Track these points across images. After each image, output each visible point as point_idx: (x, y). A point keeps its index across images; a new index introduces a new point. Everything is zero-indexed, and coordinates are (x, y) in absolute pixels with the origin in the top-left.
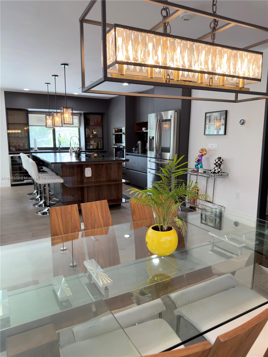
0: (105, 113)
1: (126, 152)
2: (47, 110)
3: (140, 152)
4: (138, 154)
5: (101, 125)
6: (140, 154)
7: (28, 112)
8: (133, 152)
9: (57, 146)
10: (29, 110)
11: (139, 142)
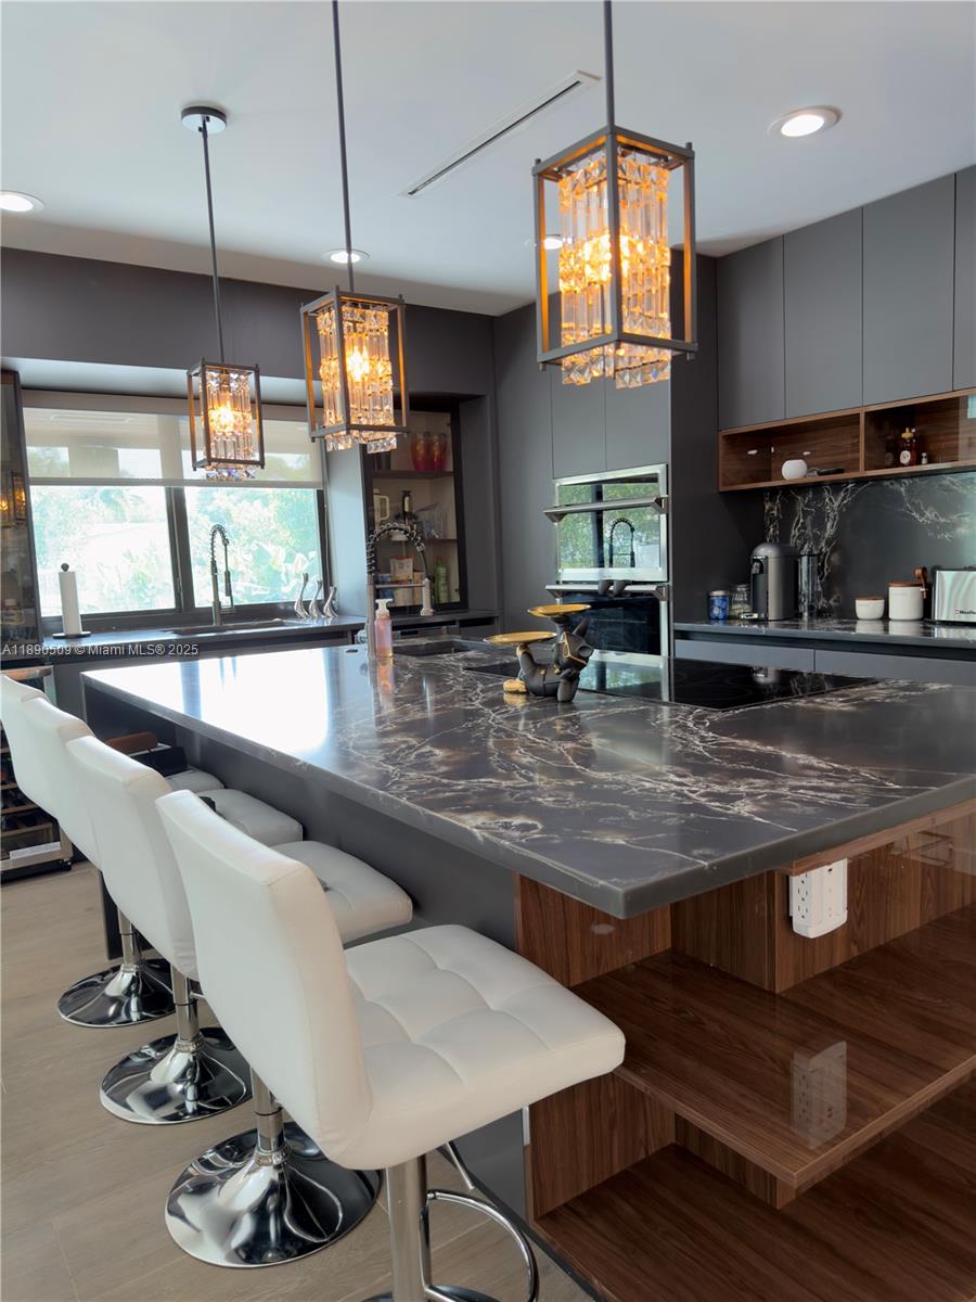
0: (474, 399)
3: (772, 615)
4: (759, 629)
5: (450, 467)
6: (772, 628)
8: (710, 619)
9: (203, 598)
11: (765, 552)
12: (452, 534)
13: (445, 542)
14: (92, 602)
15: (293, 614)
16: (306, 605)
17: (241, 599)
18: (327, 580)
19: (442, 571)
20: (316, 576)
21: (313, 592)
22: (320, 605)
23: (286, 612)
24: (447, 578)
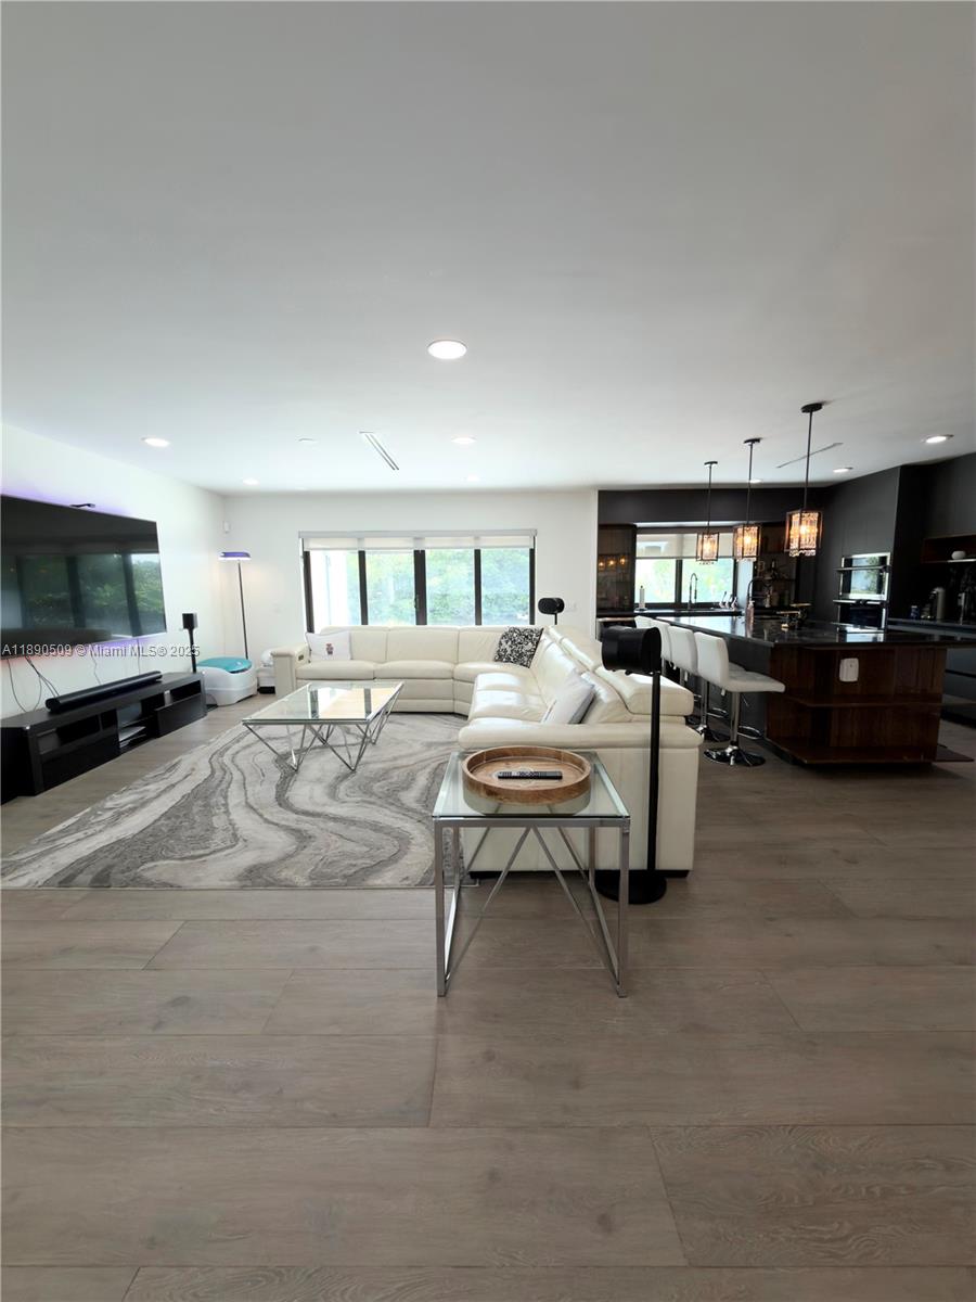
1: (888, 615)
2: (705, 523)
3: (939, 616)
4: (932, 623)
6: (938, 622)
7: (635, 531)
8: (908, 617)
9: (685, 599)
10: (639, 525)
11: (937, 590)
12: (794, 576)
13: (790, 580)
14: (649, 599)
15: (719, 607)
16: (724, 603)
17: (699, 601)
18: (735, 594)
19: (787, 592)
20: (730, 592)
21: (728, 599)
22: (730, 604)
23: (716, 605)
24: (789, 595)
